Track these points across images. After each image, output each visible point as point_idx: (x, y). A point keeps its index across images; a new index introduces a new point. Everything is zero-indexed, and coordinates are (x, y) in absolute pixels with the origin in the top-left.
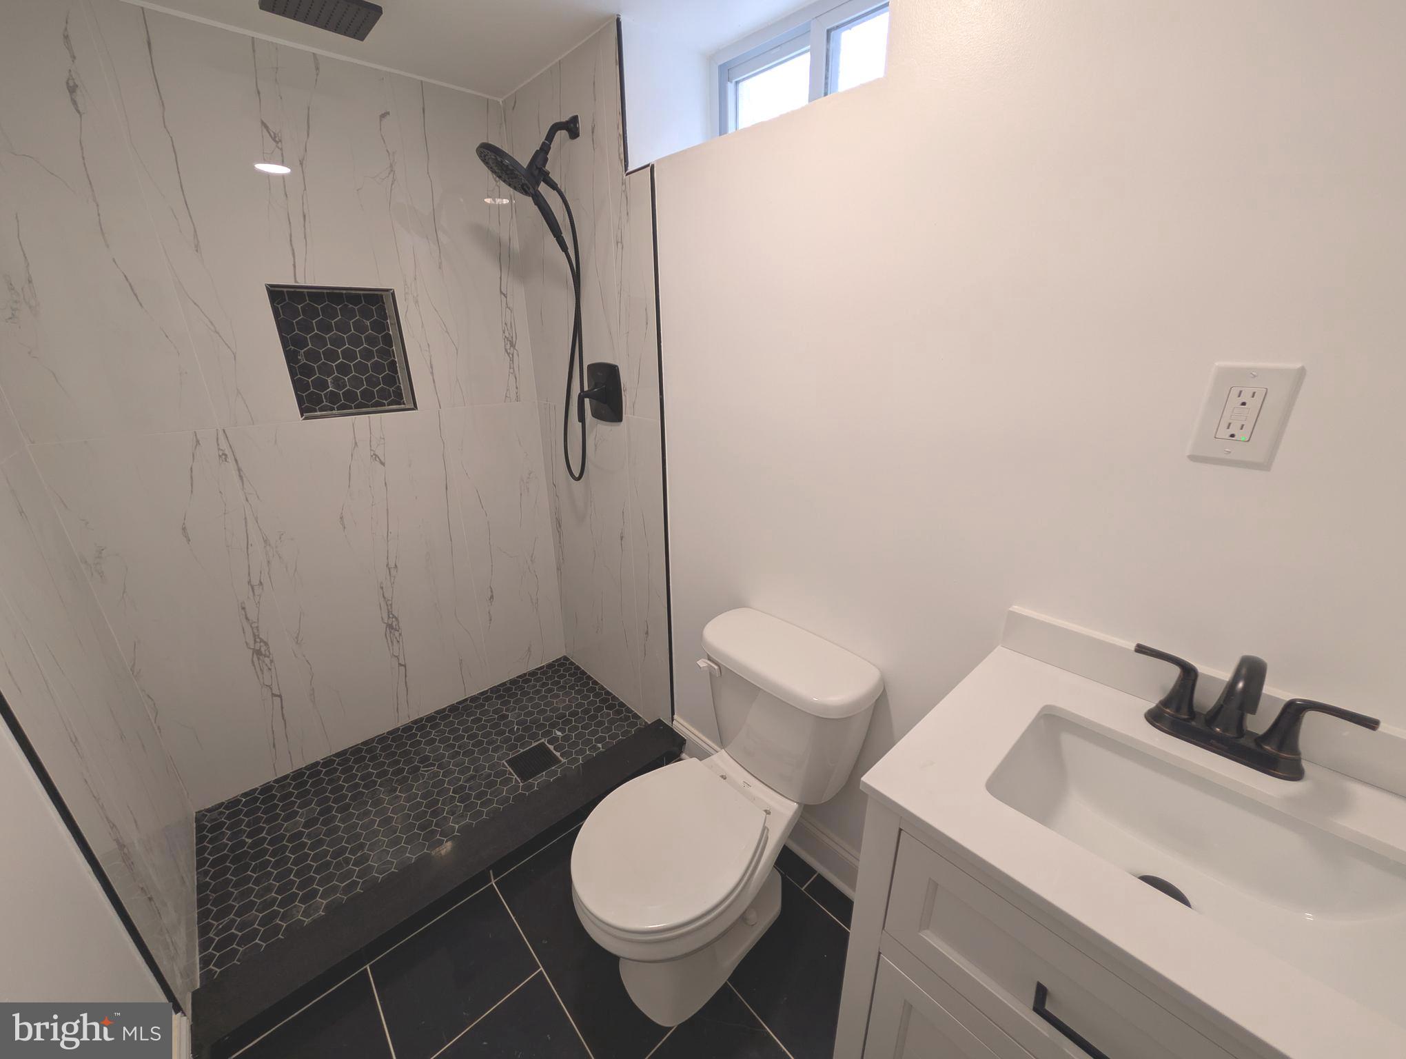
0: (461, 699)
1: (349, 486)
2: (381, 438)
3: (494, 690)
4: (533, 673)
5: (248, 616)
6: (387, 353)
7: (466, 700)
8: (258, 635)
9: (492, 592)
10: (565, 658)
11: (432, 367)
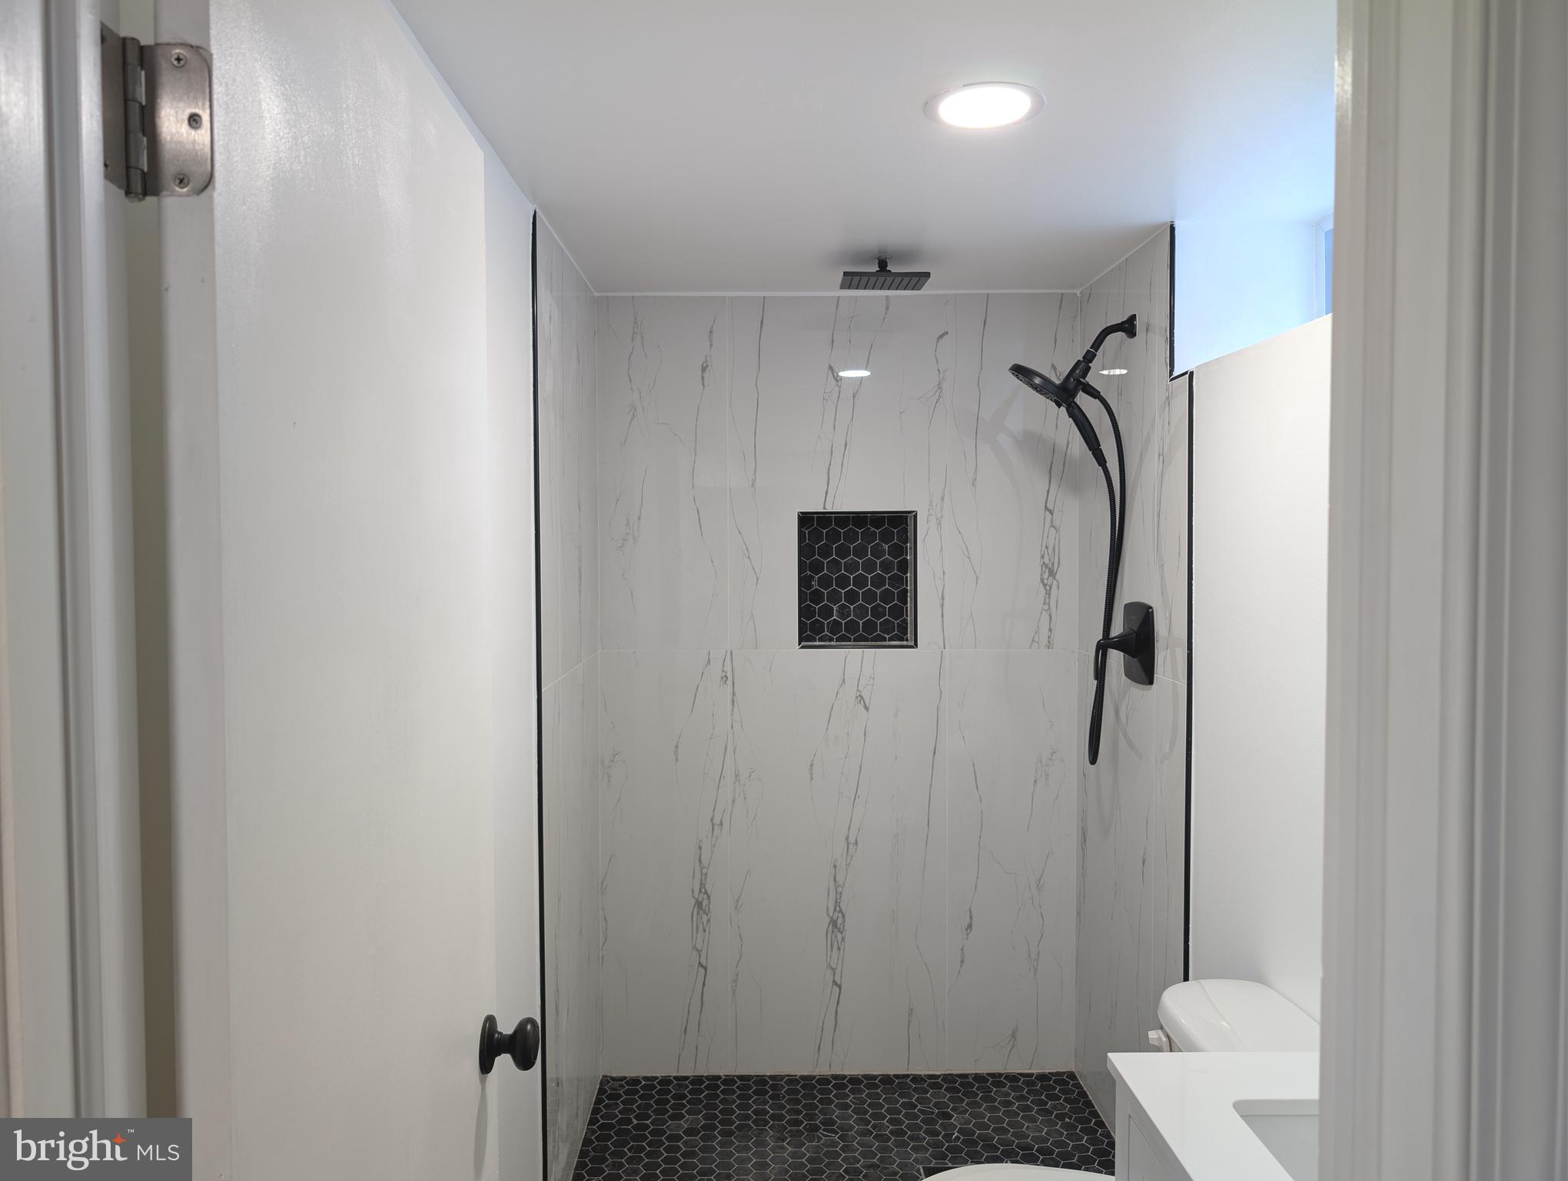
0: (902, 1073)
1: (827, 729)
2: (870, 677)
3: (949, 1078)
4: (1013, 1078)
5: (702, 858)
6: (899, 580)
7: (907, 1076)
8: (704, 884)
9: (971, 918)
10: (1072, 1075)
11: (943, 599)
